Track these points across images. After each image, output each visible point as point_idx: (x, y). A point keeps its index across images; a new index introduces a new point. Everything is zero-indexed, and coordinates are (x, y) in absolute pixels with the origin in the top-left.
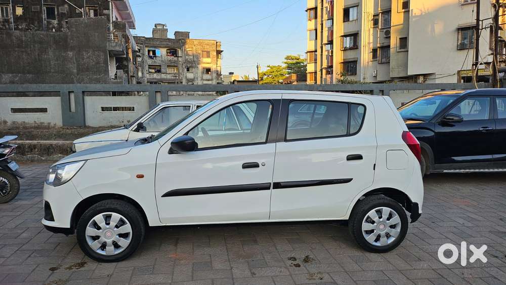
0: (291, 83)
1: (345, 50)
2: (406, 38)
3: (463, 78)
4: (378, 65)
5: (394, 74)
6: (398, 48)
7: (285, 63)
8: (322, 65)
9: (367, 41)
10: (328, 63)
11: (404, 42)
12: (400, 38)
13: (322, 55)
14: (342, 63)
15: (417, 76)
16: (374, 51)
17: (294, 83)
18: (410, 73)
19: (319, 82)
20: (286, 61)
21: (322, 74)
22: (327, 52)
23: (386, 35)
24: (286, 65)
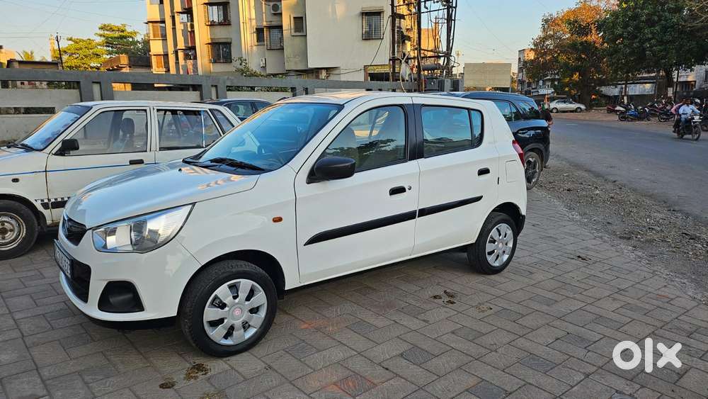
0: (119, 68)
1: (212, 24)
2: (302, 18)
3: (371, 75)
4: (266, 51)
5: (291, 65)
6: (293, 31)
7: (101, 35)
8: (175, 44)
9: (248, 16)
10: (186, 41)
11: (300, 22)
12: (294, 18)
13: (174, 29)
14: (209, 44)
15: (317, 71)
16: (259, 31)
17: (124, 70)
18: (311, 65)
19: (173, 71)
20: (102, 32)
21: (177, 58)
22: (182, 25)
23: (273, 10)
24: (103, 39)
